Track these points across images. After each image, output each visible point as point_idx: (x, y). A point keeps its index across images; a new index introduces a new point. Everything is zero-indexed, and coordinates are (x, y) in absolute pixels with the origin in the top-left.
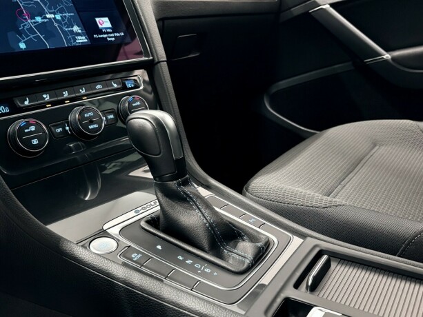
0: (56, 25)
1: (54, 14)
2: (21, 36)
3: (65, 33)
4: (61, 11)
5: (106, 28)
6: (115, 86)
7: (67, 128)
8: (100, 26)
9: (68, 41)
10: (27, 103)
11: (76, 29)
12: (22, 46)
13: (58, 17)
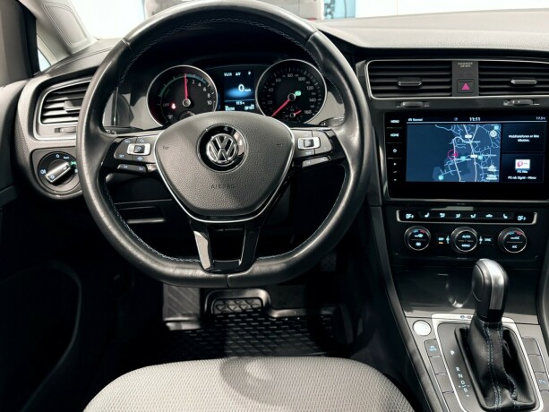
0: (475, 163)
1: (479, 154)
2: (443, 170)
3: (480, 171)
4: (485, 153)
5: (522, 170)
6: (506, 217)
7: (448, 239)
8: (517, 167)
9: (479, 177)
10: (427, 216)
11: (492, 168)
12: (441, 178)
13: (480, 157)
